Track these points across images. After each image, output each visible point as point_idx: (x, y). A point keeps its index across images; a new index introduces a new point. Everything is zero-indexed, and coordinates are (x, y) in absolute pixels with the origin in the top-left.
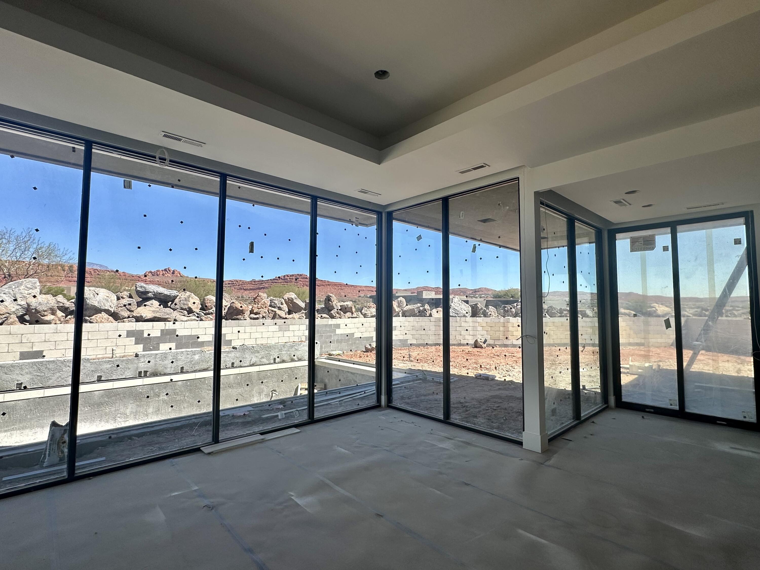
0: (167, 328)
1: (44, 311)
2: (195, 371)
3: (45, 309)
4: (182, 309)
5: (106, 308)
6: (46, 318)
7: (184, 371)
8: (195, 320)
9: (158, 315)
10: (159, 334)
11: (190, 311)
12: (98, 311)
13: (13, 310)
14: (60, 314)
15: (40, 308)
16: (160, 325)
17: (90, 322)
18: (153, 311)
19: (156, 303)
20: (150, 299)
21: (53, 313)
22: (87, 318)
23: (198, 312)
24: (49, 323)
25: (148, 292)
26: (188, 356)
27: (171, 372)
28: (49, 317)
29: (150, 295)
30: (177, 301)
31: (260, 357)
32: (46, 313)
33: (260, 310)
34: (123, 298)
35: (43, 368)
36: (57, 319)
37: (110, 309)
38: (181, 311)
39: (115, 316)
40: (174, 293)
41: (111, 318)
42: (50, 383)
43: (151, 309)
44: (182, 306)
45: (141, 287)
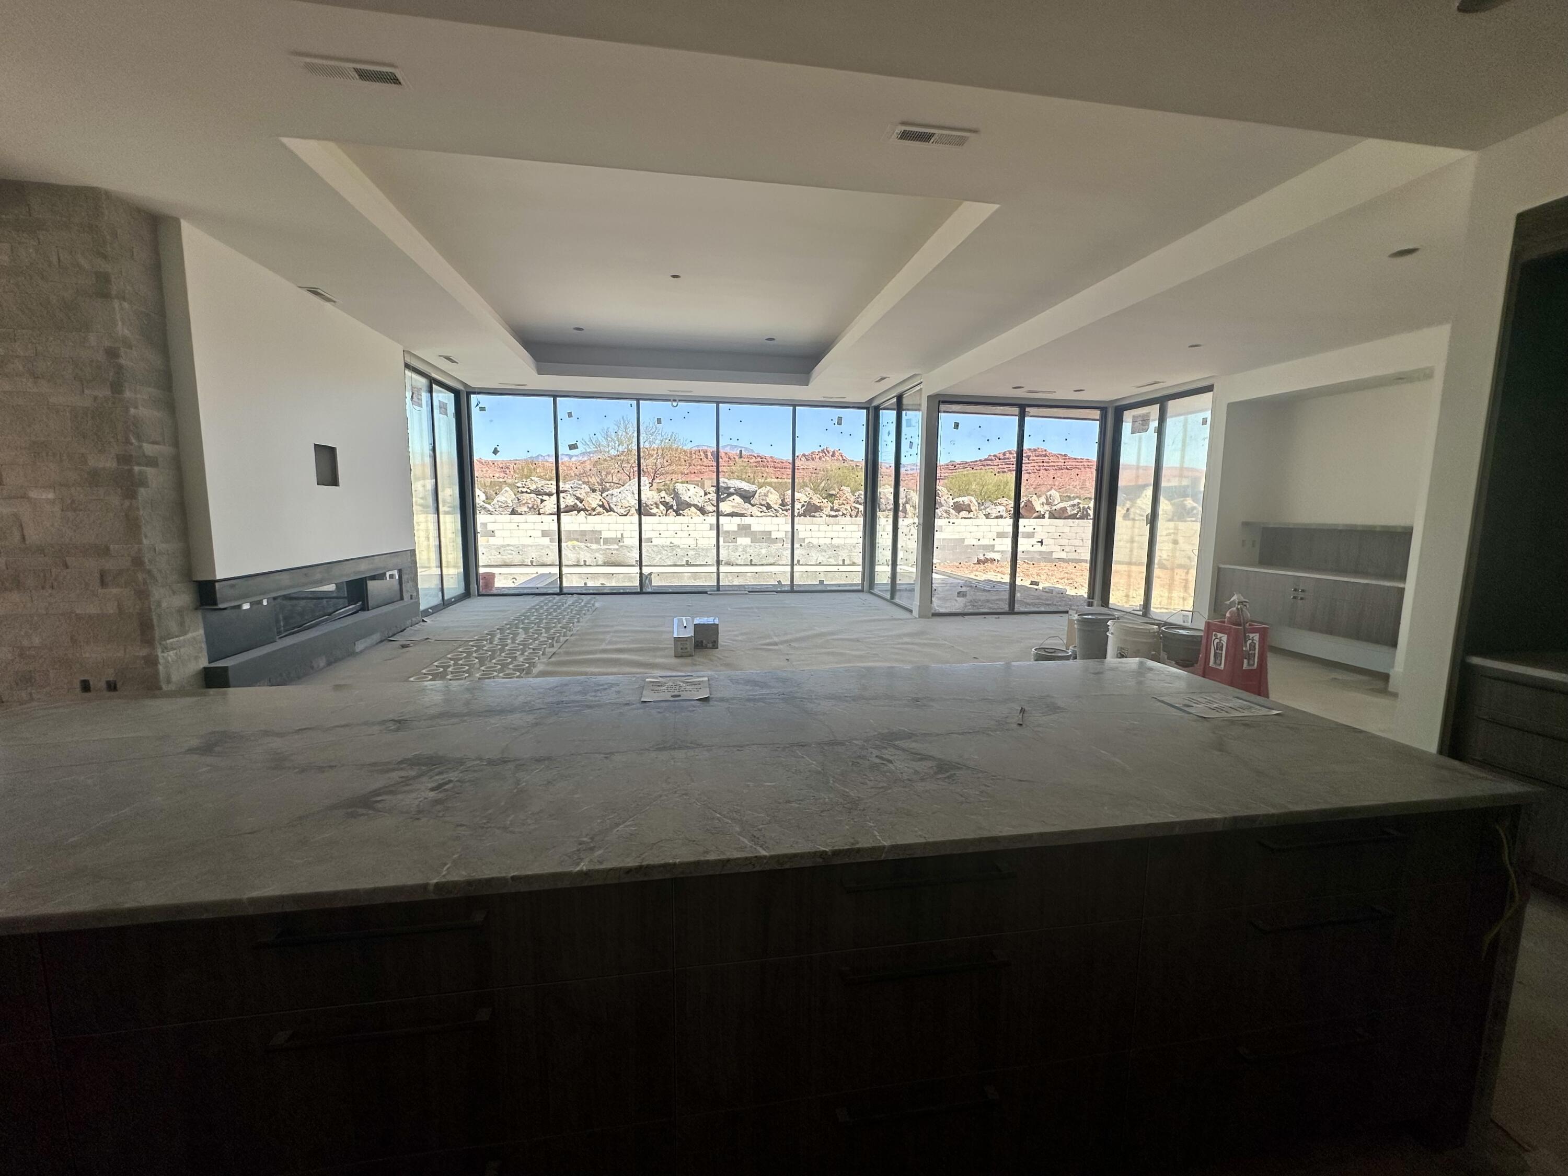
0: (743, 523)
1: (652, 505)
2: (762, 565)
3: (652, 503)
4: (761, 505)
5: (695, 503)
6: (651, 511)
7: (753, 563)
8: (770, 516)
9: (736, 510)
10: (735, 529)
11: (769, 507)
12: (689, 505)
13: (633, 504)
14: (662, 507)
15: (649, 503)
16: (737, 520)
17: (684, 516)
18: (733, 507)
19: (737, 499)
20: (732, 494)
21: (657, 508)
22: (681, 512)
23: (776, 508)
24: (654, 515)
25: (730, 488)
26: (756, 550)
27: (742, 563)
28: (655, 511)
29: (732, 490)
30: (757, 496)
31: (827, 556)
32: (652, 507)
33: (840, 507)
34: (709, 493)
35: (650, 550)
36: (659, 512)
37: (698, 504)
38: (761, 506)
39: (702, 511)
40: (753, 488)
41: (698, 512)
42: (654, 562)
43: (733, 504)
44: (761, 501)
45: (724, 482)
